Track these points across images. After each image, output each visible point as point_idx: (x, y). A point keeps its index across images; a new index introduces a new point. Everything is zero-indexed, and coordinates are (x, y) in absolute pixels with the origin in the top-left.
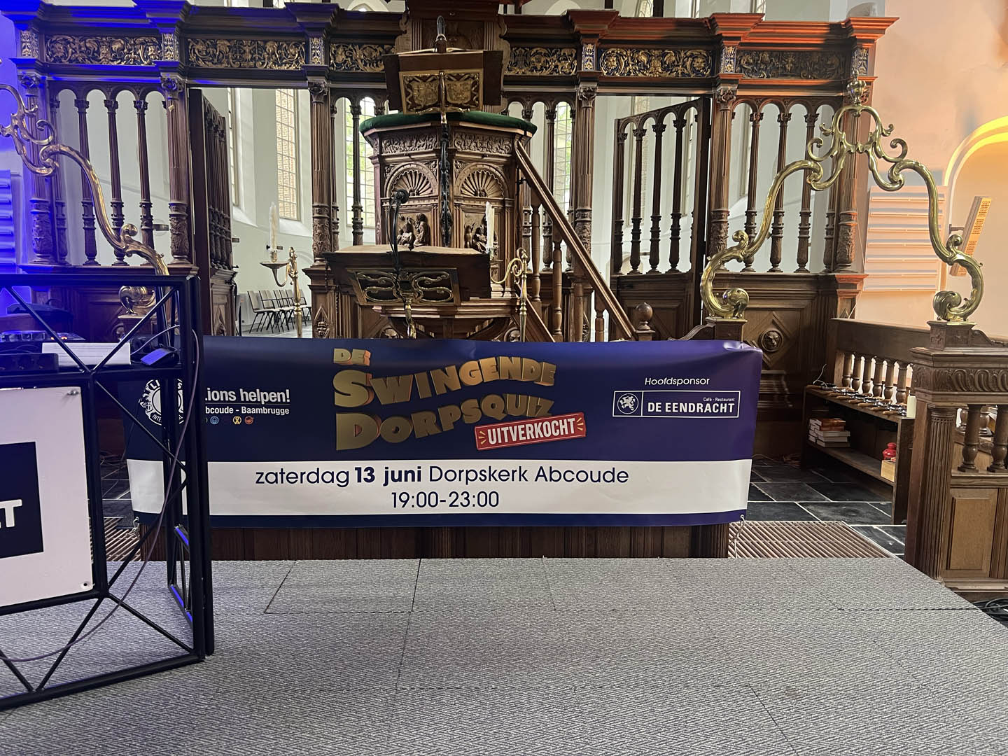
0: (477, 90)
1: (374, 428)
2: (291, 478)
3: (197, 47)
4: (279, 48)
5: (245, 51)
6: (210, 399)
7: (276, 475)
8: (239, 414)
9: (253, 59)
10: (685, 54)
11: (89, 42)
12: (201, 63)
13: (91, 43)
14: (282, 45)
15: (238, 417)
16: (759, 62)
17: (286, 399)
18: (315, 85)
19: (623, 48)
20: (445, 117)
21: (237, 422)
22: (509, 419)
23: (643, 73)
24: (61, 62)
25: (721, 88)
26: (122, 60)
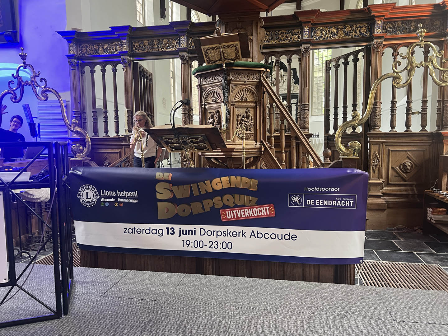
0: (238, 52)
1: (174, 209)
2: (139, 231)
3: (136, 44)
4: (168, 42)
5: (154, 44)
6: (105, 195)
7: (132, 229)
8: (117, 202)
9: (157, 47)
10: (356, 26)
11: (95, 46)
12: (137, 51)
13: (96, 47)
14: (170, 40)
15: (117, 203)
16: (396, 27)
17: (136, 195)
18: (182, 56)
19: (324, 27)
20: (224, 65)
21: (116, 205)
22: (236, 207)
23: (334, 38)
24: (85, 55)
25: (375, 41)
26: (107, 53)
